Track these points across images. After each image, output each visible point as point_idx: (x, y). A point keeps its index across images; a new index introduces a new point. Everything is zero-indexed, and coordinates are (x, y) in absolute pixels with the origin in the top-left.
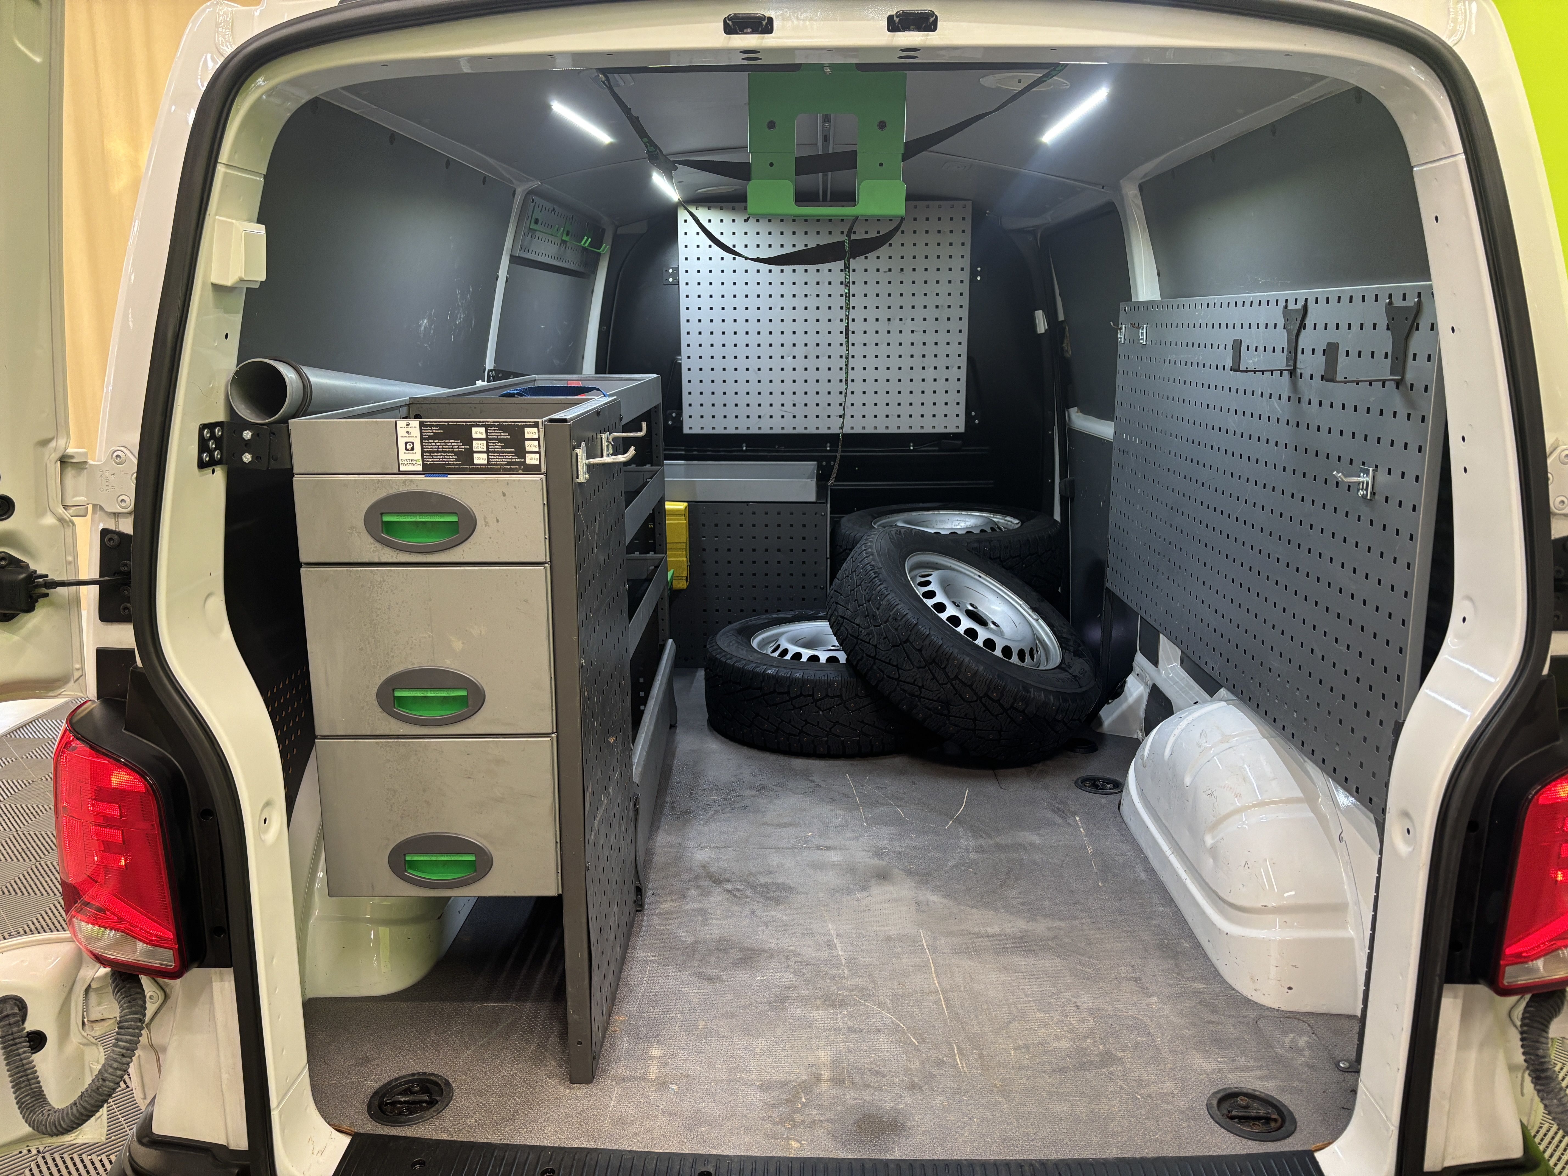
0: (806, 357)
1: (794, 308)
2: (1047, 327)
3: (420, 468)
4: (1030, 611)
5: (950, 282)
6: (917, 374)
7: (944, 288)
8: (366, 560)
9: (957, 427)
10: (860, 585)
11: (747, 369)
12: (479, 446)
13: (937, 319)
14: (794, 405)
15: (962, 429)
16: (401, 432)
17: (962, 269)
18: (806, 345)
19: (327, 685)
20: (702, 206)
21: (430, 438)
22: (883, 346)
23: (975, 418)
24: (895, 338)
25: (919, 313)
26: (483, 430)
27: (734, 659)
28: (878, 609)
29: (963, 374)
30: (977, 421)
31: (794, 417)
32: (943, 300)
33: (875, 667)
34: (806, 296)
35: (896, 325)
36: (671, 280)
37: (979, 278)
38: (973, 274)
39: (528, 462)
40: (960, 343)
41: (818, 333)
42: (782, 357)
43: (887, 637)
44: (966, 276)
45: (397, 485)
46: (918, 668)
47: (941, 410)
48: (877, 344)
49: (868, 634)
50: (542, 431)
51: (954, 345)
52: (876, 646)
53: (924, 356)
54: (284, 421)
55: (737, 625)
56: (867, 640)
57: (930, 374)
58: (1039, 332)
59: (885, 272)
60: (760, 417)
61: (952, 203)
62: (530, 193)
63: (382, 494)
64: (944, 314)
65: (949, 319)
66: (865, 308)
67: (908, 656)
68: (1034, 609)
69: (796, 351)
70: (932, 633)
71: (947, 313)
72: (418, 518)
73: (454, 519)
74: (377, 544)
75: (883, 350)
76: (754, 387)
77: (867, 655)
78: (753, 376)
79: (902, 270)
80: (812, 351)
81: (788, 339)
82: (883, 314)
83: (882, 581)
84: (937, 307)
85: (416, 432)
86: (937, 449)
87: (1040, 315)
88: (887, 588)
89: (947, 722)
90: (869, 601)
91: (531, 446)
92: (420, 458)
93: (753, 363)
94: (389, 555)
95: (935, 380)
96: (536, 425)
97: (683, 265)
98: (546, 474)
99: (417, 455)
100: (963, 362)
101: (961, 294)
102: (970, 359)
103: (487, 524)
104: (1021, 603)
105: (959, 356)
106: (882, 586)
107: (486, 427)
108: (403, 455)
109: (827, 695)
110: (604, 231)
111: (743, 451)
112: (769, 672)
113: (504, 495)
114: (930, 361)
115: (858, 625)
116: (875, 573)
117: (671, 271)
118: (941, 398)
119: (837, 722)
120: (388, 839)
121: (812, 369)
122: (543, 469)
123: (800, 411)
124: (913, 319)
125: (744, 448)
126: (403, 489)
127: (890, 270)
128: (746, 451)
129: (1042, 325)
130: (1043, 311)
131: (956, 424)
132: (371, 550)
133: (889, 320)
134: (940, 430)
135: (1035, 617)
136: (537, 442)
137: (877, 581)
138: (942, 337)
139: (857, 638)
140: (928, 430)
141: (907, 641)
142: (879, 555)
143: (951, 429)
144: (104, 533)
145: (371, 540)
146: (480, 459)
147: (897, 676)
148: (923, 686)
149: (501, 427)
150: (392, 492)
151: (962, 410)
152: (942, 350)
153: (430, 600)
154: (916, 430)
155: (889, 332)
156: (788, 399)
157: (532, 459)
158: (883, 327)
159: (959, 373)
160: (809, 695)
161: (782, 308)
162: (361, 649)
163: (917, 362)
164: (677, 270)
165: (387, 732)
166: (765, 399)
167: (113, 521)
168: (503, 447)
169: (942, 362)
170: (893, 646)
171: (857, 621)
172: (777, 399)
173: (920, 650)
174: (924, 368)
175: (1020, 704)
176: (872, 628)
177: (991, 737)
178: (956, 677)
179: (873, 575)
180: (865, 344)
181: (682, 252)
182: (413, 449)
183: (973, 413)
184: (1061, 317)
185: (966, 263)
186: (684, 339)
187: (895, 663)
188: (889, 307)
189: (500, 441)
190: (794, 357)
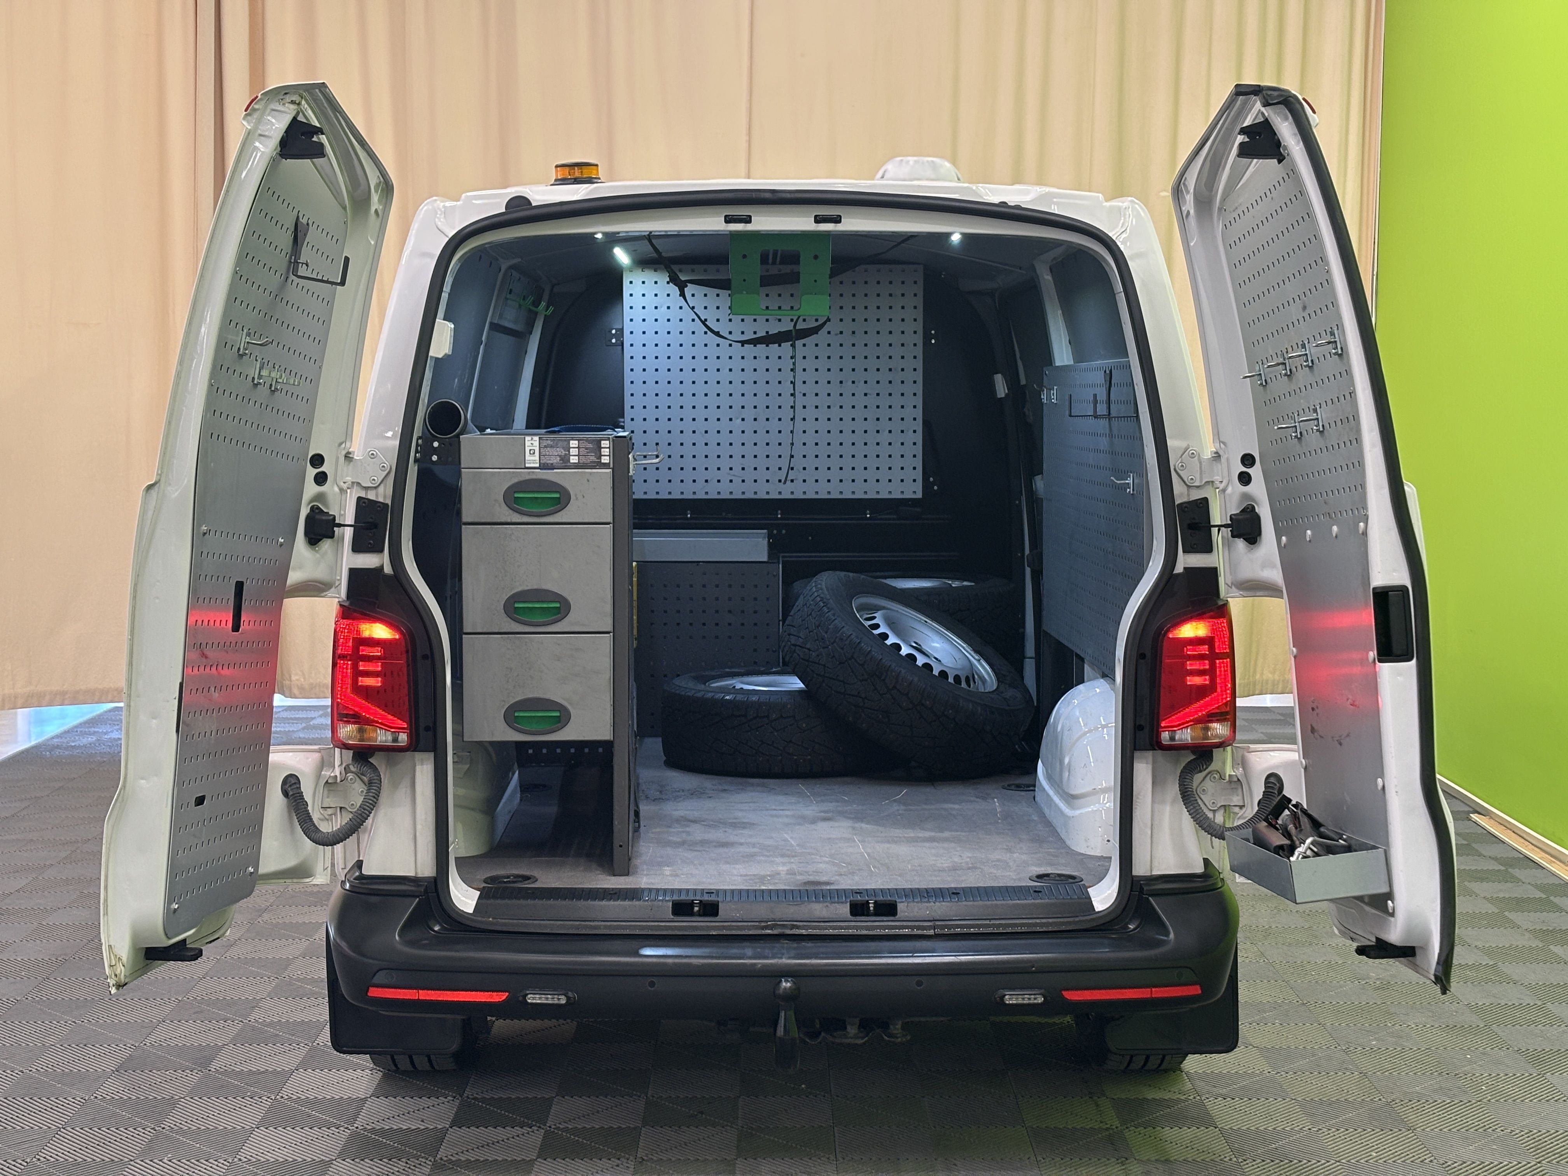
0: (755, 419)
1: (743, 370)
2: (1007, 391)
3: (538, 465)
4: (972, 653)
5: (903, 345)
6: (872, 438)
7: (897, 352)
8: (503, 520)
9: (915, 492)
10: (811, 614)
11: (694, 432)
12: (574, 452)
13: (890, 382)
14: (743, 469)
15: (919, 495)
16: (527, 443)
17: (915, 332)
18: (755, 407)
19: (473, 599)
20: (649, 268)
21: (545, 447)
22: (835, 409)
23: (934, 484)
24: (847, 401)
25: (872, 376)
26: (576, 442)
27: (693, 692)
28: (826, 633)
29: (919, 438)
30: (936, 488)
31: (743, 481)
32: (897, 363)
33: (824, 685)
34: (755, 358)
35: (848, 388)
36: (614, 341)
37: (933, 341)
38: (927, 337)
39: (603, 461)
40: (915, 407)
41: (767, 395)
42: (731, 420)
43: (834, 656)
44: (919, 339)
45: (525, 475)
46: (861, 681)
47: (897, 474)
48: (829, 407)
49: (818, 656)
50: (611, 443)
51: (909, 409)
52: (824, 666)
53: (878, 419)
54: (458, 436)
55: (692, 674)
56: (817, 661)
57: (884, 437)
58: (999, 396)
59: (836, 335)
60: (706, 481)
61: (904, 266)
62: (511, 267)
63: (516, 480)
64: (898, 377)
65: (903, 382)
66: (817, 370)
67: (853, 672)
68: (976, 651)
69: (744, 413)
70: (873, 649)
71: (901, 376)
72: (536, 495)
73: (557, 495)
74: (511, 511)
75: (835, 413)
76: (700, 450)
77: (817, 674)
78: (700, 439)
79: (854, 333)
80: (762, 414)
81: (737, 401)
82: (835, 376)
83: (830, 609)
84: (890, 370)
85: (537, 443)
86: (895, 517)
87: (999, 379)
88: (834, 615)
89: (888, 730)
90: (818, 627)
91: (605, 452)
92: (538, 459)
93: (700, 426)
94: (517, 518)
95: (890, 444)
96: (608, 439)
97: (627, 327)
98: (613, 469)
99: (536, 457)
100: (919, 426)
101: (915, 357)
102: (926, 424)
103: (577, 499)
104: (964, 646)
105: (915, 419)
106: (830, 613)
107: (578, 440)
108: (528, 457)
109: (782, 716)
110: (544, 290)
111: (687, 519)
112: (728, 697)
113: (588, 481)
114: (885, 425)
115: (809, 649)
116: (824, 603)
117: (614, 332)
118: (897, 463)
119: (790, 741)
120: (504, 701)
121: (761, 431)
122: (611, 466)
123: (749, 475)
124: (866, 382)
125: (689, 516)
126: (528, 477)
127: (841, 333)
128: (691, 518)
129: (1001, 389)
130: (1002, 374)
131: (913, 490)
132: (505, 514)
133: (841, 382)
134: (897, 495)
135: (977, 657)
136: (608, 450)
137: (825, 610)
138: (896, 401)
139: (808, 661)
140: (884, 495)
141: (852, 657)
142: (828, 590)
143: (908, 495)
144: (359, 499)
145: (507, 508)
146: (574, 460)
147: (843, 690)
148: (866, 698)
149: (587, 440)
150: (521, 479)
151: (919, 474)
152: (897, 413)
153: (540, 546)
154: (872, 495)
155: (841, 395)
156: (737, 463)
157: (605, 460)
158: (835, 389)
159: (915, 437)
160: (764, 717)
161: (731, 370)
162: (496, 577)
163: (871, 426)
164: (621, 331)
165: (509, 630)
166: (713, 463)
167: (364, 492)
168: (588, 452)
169: (896, 426)
170: (840, 663)
171: (808, 646)
172: (725, 463)
173: (862, 665)
174: (878, 432)
175: (951, 711)
176: (822, 650)
177: (927, 743)
178: (894, 687)
179: (822, 604)
180: (817, 407)
181: (627, 313)
182: (534, 453)
183: (931, 479)
184: (1023, 382)
185: (919, 326)
186: (628, 401)
187: (842, 679)
188: (841, 370)
189: (587, 449)
190: (743, 420)
